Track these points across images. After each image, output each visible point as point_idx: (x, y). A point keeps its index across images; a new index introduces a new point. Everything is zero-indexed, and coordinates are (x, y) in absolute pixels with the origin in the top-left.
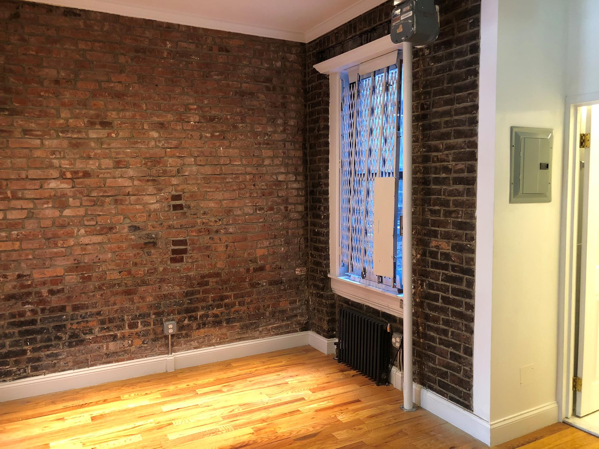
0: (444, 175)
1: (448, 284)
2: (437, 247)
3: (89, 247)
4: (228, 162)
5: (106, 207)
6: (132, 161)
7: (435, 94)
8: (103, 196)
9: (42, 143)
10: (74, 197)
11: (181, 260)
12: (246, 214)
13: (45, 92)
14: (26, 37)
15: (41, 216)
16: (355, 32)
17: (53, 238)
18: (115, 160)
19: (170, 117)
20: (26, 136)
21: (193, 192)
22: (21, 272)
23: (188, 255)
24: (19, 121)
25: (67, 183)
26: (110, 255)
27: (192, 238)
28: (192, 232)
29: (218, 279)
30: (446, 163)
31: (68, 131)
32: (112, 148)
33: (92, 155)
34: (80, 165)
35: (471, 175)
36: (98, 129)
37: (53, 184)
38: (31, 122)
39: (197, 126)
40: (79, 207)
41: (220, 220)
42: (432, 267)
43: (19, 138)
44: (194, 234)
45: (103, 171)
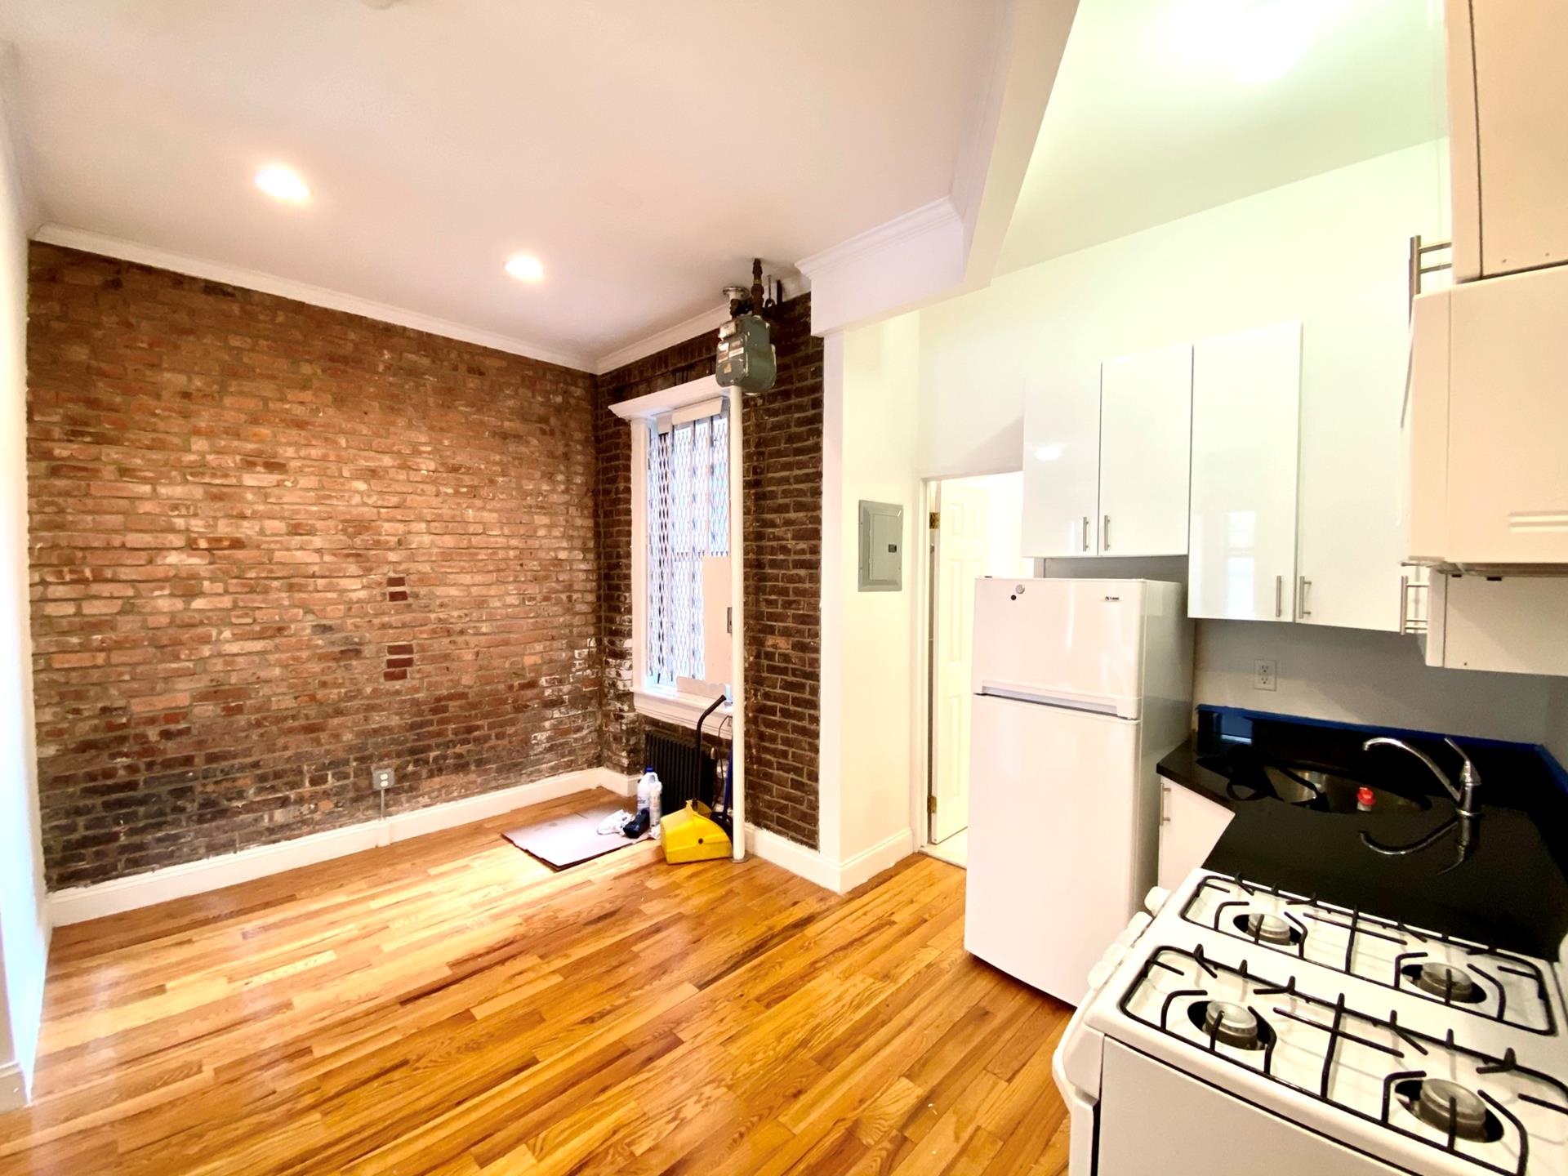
0: (782, 557)
1: (787, 692)
2: (775, 646)
3: (240, 659)
4: (481, 531)
5: (273, 596)
6: (320, 524)
7: (771, 455)
8: (267, 578)
9: (154, 490)
10: (212, 580)
11: (403, 676)
12: (510, 606)
13: (164, 409)
14: (133, 321)
15: (148, 609)
16: (666, 367)
17: (170, 646)
18: (291, 522)
19: (387, 461)
20: (125, 479)
21: (425, 573)
22: (107, 703)
23: (414, 668)
24: (112, 453)
25: (201, 557)
26: (277, 671)
27: (422, 642)
28: (421, 633)
29: (464, 701)
30: (784, 542)
31: (203, 474)
32: (285, 503)
33: (248, 512)
34: (224, 529)
35: (813, 557)
36: (259, 472)
37: (173, 558)
38: (135, 457)
39: (431, 477)
40: (220, 595)
41: (466, 615)
42: (768, 672)
43: (111, 481)
44: (425, 636)
45: (268, 539)
